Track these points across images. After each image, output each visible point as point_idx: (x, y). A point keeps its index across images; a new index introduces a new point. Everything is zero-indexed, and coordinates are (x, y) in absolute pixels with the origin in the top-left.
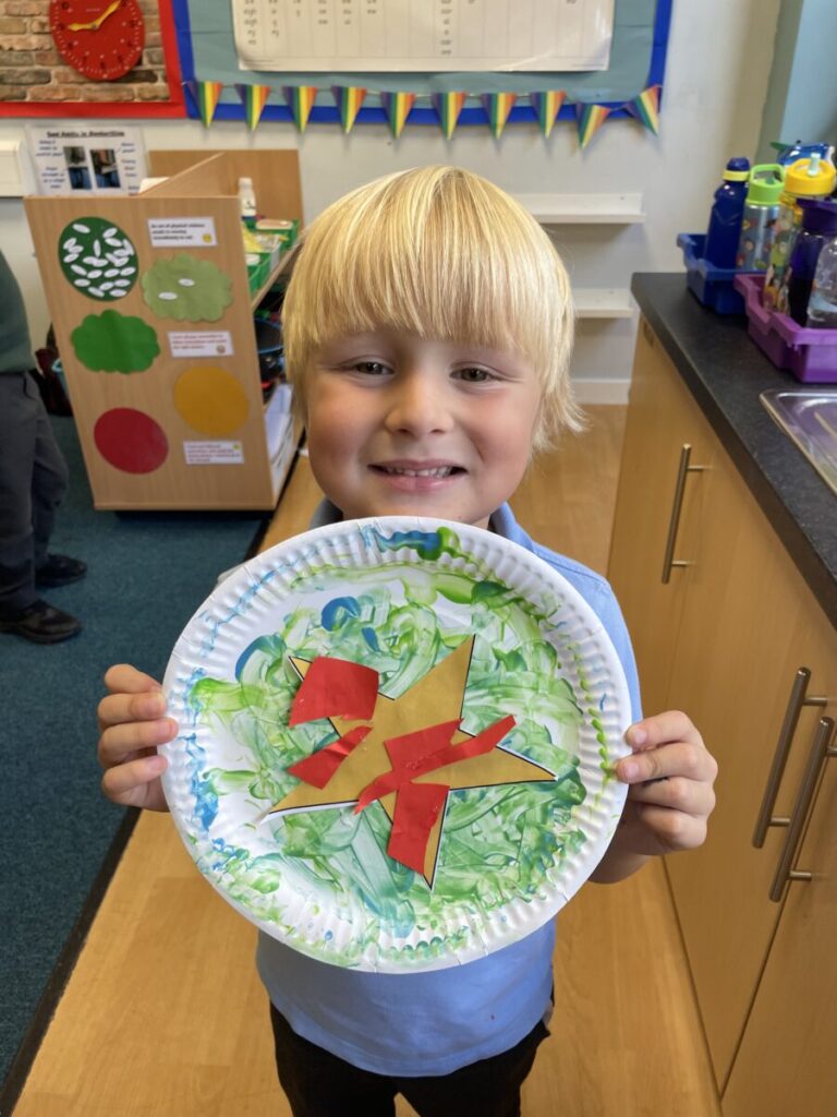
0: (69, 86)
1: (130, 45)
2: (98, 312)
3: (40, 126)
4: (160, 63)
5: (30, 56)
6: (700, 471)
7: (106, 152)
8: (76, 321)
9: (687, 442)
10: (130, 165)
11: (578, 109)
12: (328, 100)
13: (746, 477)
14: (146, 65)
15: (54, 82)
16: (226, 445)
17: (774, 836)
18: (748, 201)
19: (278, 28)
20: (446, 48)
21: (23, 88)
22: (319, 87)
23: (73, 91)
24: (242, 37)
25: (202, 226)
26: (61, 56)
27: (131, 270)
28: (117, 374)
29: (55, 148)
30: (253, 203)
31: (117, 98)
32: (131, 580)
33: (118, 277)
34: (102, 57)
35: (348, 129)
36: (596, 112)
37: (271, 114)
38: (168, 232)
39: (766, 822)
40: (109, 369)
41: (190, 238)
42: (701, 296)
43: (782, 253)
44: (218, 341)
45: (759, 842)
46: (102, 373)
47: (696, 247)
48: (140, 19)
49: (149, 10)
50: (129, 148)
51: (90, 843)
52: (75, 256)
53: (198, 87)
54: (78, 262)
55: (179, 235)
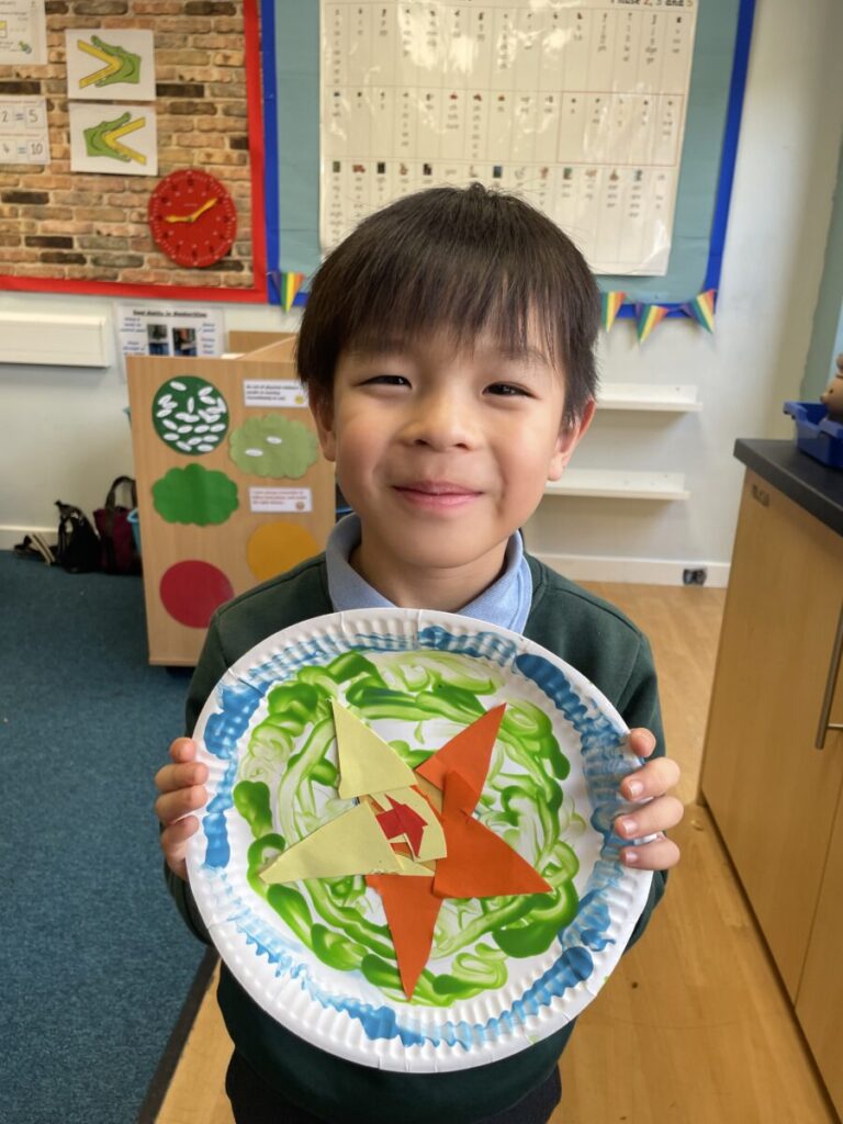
0: (160, 271)
1: (222, 237)
2: (183, 466)
3: (127, 305)
4: (248, 254)
5: (126, 242)
7: (188, 330)
8: (159, 472)
10: (209, 343)
11: (637, 308)
14: (235, 256)
15: (146, 267)
21: (115, 269)
23: (163, 275)
24: (326, 234)
25: (295, 388)
26: (155, 244)
27: (221, 427)
28: (192, 527)
29: (139, 325)
31: (203, 284)
33: (208, 433)
34: (195, 246)
36: (654, 311)
38: (262, 393)
40: (186, 522)
41: (282, 399)
44: (298, 498)
46: (178, 524)
48: (234, 215)
49: (243, 209)
50: (210, 328)
51: (145, 1035)
52: (168, 412)
53: (282, 277)
54: (171, 417)
55: (272, 396)
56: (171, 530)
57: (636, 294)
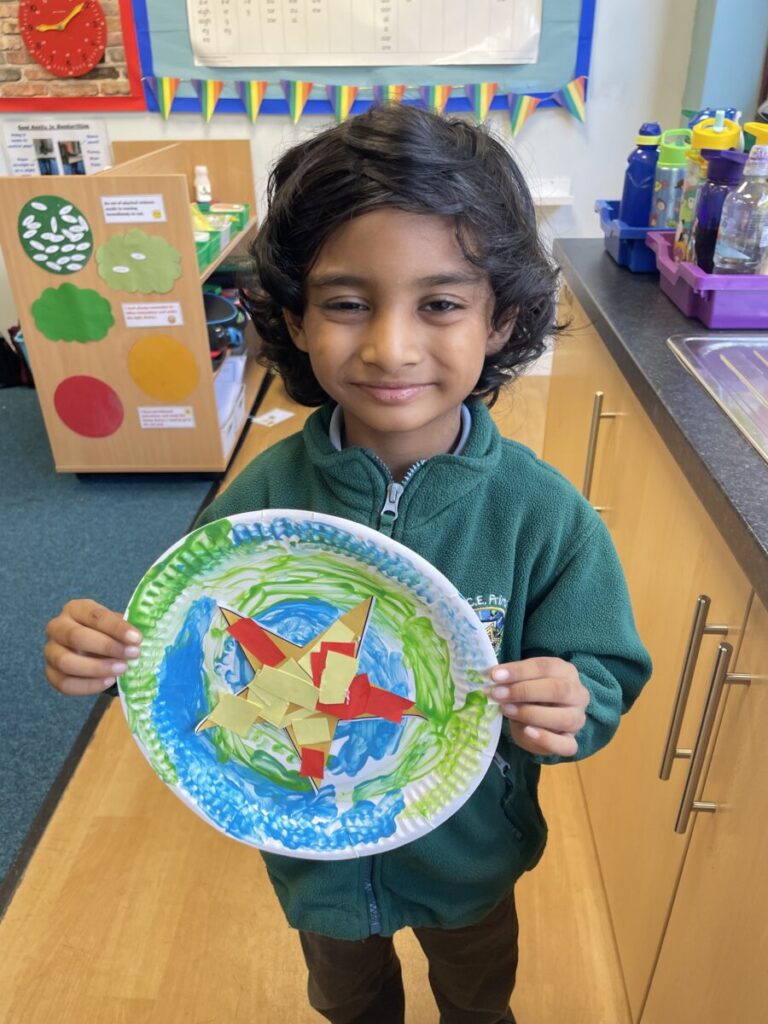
0: (37, 83)
1: (93, 44)
2: (56, 287)
3: (11, 120)
4: (122, 61)
5: (2, 56)
6: (613, 417)
7: (73, 143)
8: (35, 294)
9: (599, 390)
10: (95, 155)
11: (510, 99)
12: (276, 93)
13: (650, 413)
14: (109, 62)
15: (24, 80)
16: (178, 410)
17: (680, 767)
18: (659, 163)
19: (228, 27)
20: (386, 43)
22: (269, 81)
23: (42, 87)
24: (197, 35)
25: (152, 203)
26: (31, 55)
27: (86, 245)
28: (74, 344)
29: (25, 141)
30: (209, 190)
31: (82, 93)
32: (87, 537)
33: (74, 252)
34: (68, 55)
35: (296, 121)
36: (526, 101)
37: (225, 106)
38: (120, 209)
39: (670, 754)
40: (67, 339)
41: (141, 214)
42: (616, 255)
43: (689, 210)
44: (169, 312)
45: (665, 773)
46: (61, 341)
47: (612, 211)
48: (103, 19)
49: (111, 12)
50: (94, 139)
51: (33, 784)
52: (34, 232)
53: (157, 82)
54: (37, 238)
55: (130, 212)
56: (56, 347)
57: (508, 84)
